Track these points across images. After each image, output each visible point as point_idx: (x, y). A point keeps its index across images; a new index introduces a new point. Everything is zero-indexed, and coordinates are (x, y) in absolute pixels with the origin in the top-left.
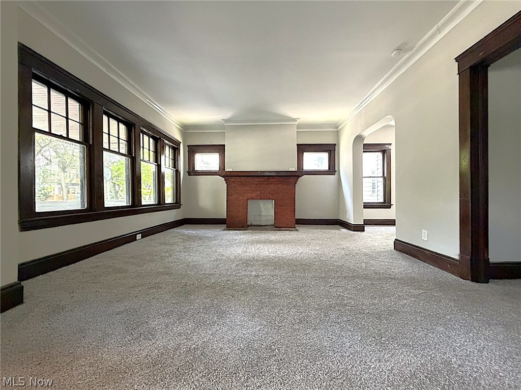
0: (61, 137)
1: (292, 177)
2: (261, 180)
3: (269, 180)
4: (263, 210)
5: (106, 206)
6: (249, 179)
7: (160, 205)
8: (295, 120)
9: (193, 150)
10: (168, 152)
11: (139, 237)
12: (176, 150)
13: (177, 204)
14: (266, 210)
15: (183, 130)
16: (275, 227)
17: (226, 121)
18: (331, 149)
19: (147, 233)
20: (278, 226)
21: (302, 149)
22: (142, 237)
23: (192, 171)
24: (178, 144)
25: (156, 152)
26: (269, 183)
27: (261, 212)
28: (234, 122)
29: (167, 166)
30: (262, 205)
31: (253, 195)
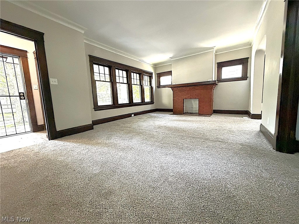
0: (103, 81)
1: (209, 85)
2: (191, 88)
3: (195, 88)
4: (194, 104)
5: (119, 103)
6: (184, 88)
7: (143, 103)
8: (212, 48)
9: (159, 75)
10: (146, 78)
11: (133, 115)
12: (151, 77)
13: (152, 102)
14: (195, 104)
15: (154, 66)
16: (199, 114)
17: (171, 58)
18: (244, 62)
19: (136, 114)
20: (201, 113)
21: (221, 65)
22: (134, 116)
23: (159, 86)
24: (152, 74)
25: (140, 80)
26: (195, 89)
27: (192, 106)
28: (175, 58)
29: (146, 85)
30: (193, 102)
31: (186, 97)
